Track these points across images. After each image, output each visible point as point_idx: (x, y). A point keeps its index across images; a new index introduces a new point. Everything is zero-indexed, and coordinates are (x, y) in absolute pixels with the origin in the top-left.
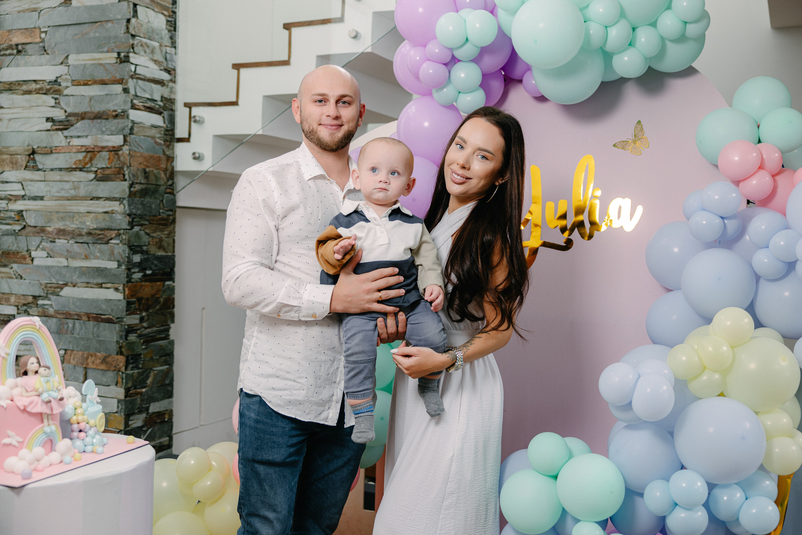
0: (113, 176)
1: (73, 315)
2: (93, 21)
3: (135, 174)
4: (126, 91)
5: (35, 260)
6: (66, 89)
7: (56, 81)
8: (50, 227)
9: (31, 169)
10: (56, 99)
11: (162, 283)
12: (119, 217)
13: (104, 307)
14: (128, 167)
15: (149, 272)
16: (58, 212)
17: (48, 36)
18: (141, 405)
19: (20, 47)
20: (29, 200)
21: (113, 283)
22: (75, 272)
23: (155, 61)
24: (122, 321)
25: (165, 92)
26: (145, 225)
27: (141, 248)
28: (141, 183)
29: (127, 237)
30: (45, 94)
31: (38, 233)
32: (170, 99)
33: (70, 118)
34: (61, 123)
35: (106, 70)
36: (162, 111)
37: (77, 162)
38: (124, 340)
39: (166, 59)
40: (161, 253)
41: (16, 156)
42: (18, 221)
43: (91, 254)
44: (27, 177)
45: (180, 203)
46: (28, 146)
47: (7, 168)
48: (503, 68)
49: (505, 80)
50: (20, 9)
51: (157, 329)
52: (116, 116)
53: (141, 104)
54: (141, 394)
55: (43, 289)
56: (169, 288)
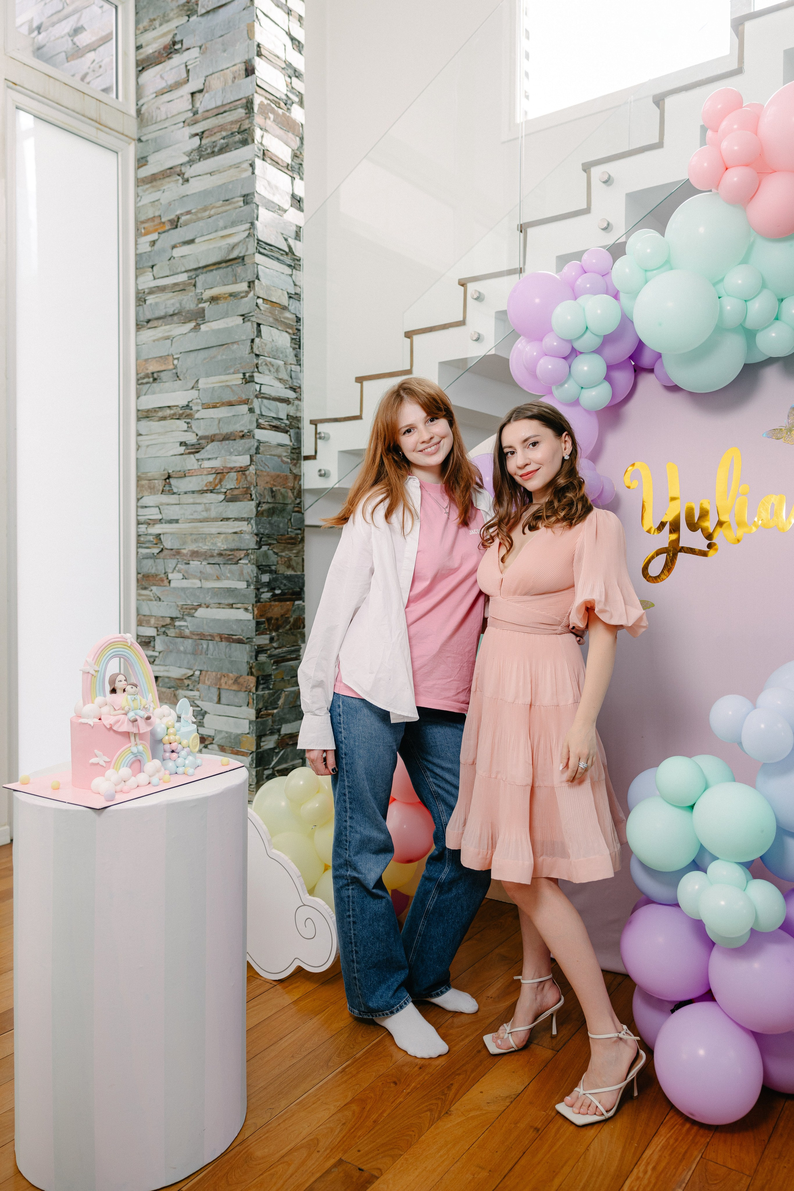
0: (241, 496)
1: (207, 635)
2: (220, 344)
3: (262, 493)
4: (251, 410)
5: (172, 582)
6: (197, 412)
7: (187, 406)
8: (185, 549)
9: (167, 493)
10: (188, 423)
11: (292, 602)
12: (247, 537)
13: (235, 627)
14: (254, 487)
15: (278, 592)
16: (191, 534)
17: (180, 363)
18: (272, 726)
19: (155, 375)
20: (166, 523)
21: (243, 604)
22: (208, 593)
23: (280, 380)
24: (252, 642)
25: (292, 412)
26: (273, 544)
27: (270, 568)
28: (268, 503)
29: (255, 557)
30: (178, 419)
31: (174, 555)
32: (297, 417)
33: (201, 441)
34: (193, 447)
35: (233, 391)
36: (289, 429)
37: (208, 484)
38: (255, 660)
39: (291, 377)
40: (290, 572)
41: (153, 481)
42: (156, 544)
43: (223, 574)
44: (164, 502)
45: (308, 522)
46: (164, 471)
47: (146, 493)
48: (631, 357)
49: (635, 371)
50: (155, 338)
51: (287, 649)
52: (243, 436)
53: (267, 423)
54: (272, 715)
55: (180, 611)
56: (298, 608)
